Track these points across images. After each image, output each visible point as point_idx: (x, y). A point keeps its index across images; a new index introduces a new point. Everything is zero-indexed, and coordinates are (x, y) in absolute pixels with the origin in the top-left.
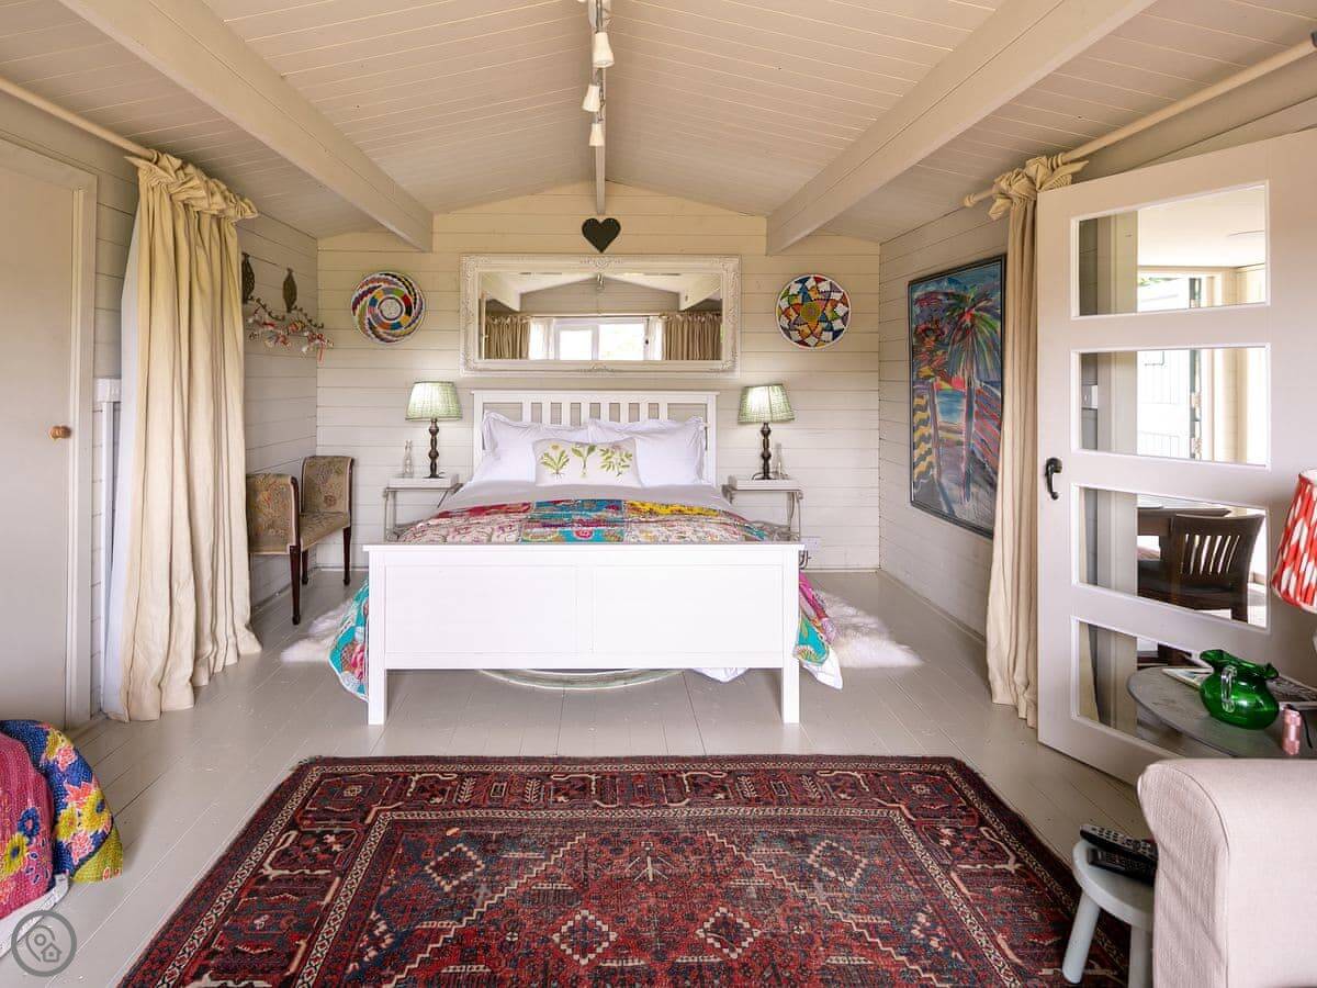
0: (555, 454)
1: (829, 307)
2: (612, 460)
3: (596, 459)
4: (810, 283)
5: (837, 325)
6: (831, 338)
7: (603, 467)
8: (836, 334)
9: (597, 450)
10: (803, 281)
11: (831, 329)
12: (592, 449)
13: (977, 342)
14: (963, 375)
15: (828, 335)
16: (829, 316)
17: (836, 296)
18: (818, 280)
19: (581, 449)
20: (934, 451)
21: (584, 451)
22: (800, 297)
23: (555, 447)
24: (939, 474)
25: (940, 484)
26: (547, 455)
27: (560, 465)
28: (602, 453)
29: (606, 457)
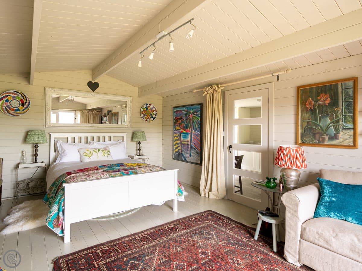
0: (88, 153)
1: (152, 112)
2: (105, 153)
3: (101, 153)
4: (148, 105)
5: (154, 116)
6: (153, 119)
7: (103, 155)
8: (154, 118)
9: (100, 150)
10: (147, 105)
11: (152, 117)
12: (99, 150)
13: (194, 121)
14: (189, 129)
15: (152, 119)
16: (152, 114)
17: (154, 109)
18: (150, 105)
19: (96, 150)
20: (180, 146)
21: (97, 151)
22: (146, 109)
23: (88, 150)
24: (182, 151)
25: (182, 154)
26: (85, 153)
27: (91, 155)
28: (102, 151)
29: (103, 152)
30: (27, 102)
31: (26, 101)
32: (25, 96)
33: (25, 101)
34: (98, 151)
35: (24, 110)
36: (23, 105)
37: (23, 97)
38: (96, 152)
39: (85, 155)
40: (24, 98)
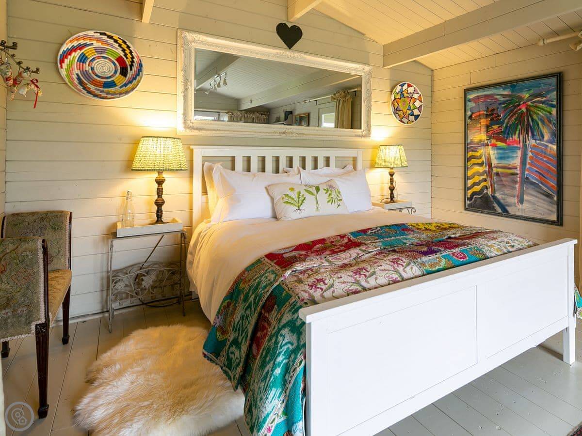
0: (294, 195)
2: (332, 196)
3: (323, 196)
4: (405, 87)
7: (328, 202)
8: (417, 117)
9: (321, 189)
10: (402, 86)
12: (318, 189)
13: (533, 118)
14: (519, 138)
16: (412, 106)
17: (416, 96)
18: (409, 86)
21: (314, 190)
22: (399, 94)
23: (292, 189)
25: (494, 197)
26: (287, 195)
27: (300, 201)
28: (325, 191)
29: (328, 194)
30: (135, 64)
31: (133, 62)
32: (128, 47)
33: (128, 62)
34: (317, 192)
35: (125, 85)
36: (124, 73)
37: (124, 50)
38: (312, 194)
39: (287, 202)
40: (126, 55)
